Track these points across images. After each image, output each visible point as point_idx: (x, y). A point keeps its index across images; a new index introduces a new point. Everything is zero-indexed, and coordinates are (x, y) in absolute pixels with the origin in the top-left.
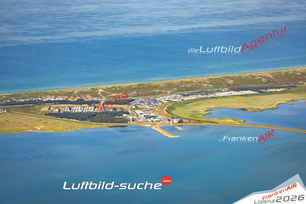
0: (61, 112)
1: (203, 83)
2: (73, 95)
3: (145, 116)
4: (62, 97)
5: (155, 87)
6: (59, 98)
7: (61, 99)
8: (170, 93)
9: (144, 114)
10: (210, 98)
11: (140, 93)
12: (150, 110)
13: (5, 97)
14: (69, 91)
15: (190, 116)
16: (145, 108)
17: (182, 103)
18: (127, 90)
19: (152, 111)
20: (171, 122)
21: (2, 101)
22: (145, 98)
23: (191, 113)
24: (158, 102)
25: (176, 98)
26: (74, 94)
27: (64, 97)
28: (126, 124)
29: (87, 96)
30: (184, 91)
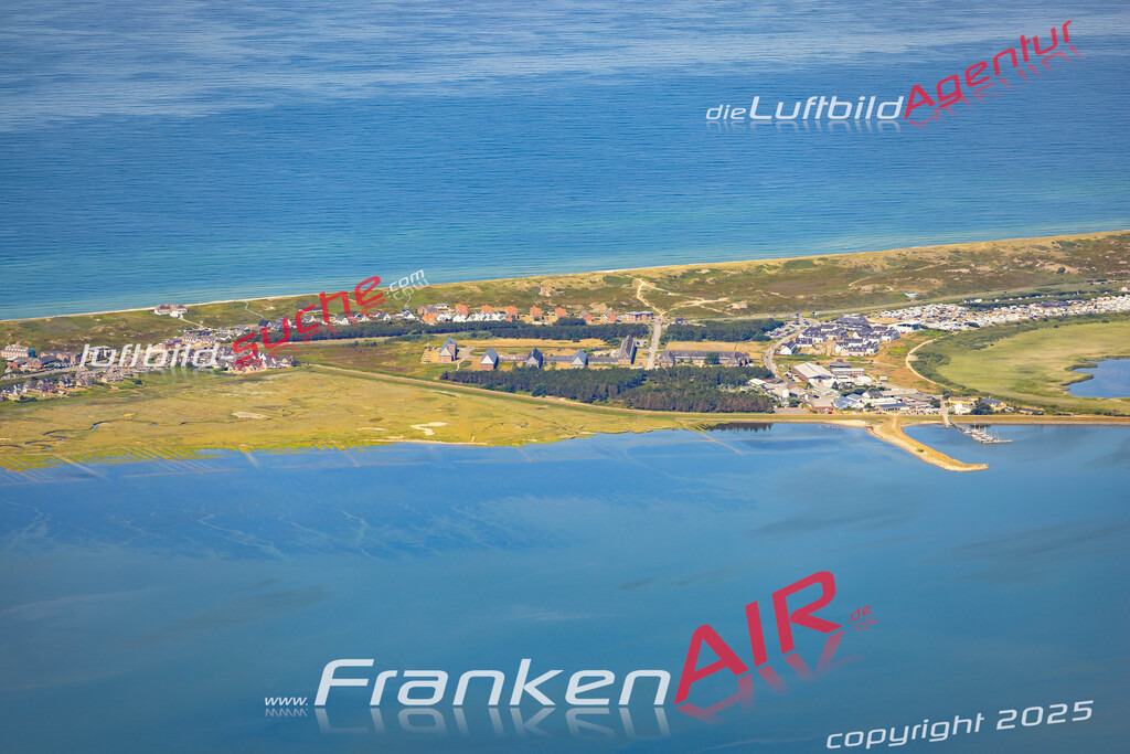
0: (504, 368)
1: (1041, 258)
2: (537, 303)
3: (835, 386)
4: (496, 309)
5: (855, 273)
6: (488, 315)
7: (496, 318)
8: (919, 298)
9: (833, 380)
10: (1079, 316)
11: (802, 297)
12: (852, 362)
13: (272, 308)
14: (518, 288)
15: (1013, 389)
16: (828, 354)
17: (971, 338)
18: (747, 285)
19: (860, 366)
20: (944, 411)
21: (263, 323)
22: (823, 316)
23: (1011, 374)
24: (878, 333)
25: (945, 319)
26: (539, 297)
27: (501, 309)
28: (768, 417)
29: (592, 305)
30: (970, 288)
